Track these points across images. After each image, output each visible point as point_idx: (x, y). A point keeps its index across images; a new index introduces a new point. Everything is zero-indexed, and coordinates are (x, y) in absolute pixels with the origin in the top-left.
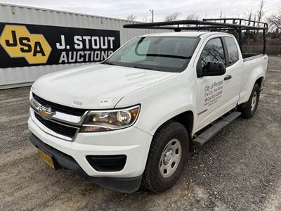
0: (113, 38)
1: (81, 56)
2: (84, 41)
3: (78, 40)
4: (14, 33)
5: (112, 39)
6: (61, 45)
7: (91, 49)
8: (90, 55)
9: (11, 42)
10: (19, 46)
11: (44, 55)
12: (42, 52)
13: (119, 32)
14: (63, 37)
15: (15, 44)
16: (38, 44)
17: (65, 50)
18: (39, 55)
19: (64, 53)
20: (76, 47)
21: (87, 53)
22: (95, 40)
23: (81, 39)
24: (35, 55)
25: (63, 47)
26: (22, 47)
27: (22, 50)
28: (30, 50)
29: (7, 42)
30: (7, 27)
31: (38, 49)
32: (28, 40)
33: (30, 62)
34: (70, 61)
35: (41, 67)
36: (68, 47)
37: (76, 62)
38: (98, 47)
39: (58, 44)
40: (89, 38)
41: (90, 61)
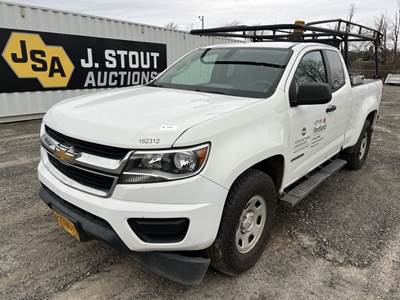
0: (158, 54)
1: (114, 78)
2: (118, 57)
3: (110, 55)
4: (23, 43)
5: (155, 55)
6: (87, 62)
7: (127, 68)
8: (126, 77)
9: (20, 56)
10: (30, 62)
11: (63, 75)
12: (61, 71)
13: (165, 45)
14: (89, 51)
15: (24, 60)
16: (55, 60)
17: (93, 69)
18: (57, 75)
19: (91, 74)
20: (108, 65)
21: (123, 74)
22: (134, 57)
23: (114, 54)
24: (51, 75)
25: (90, 65)
26: (34, 63)
27: (35, 68)
28: (44, 69)
29: (14, 56)
30: (14, 34)
31: (56, 67)
32: (43, 54)
33: (45, 85)
34: (99, 84)
35: (59, 92)
36: (97, 65)
37: (107, 86)
38: (137, 66)
39: (83, 61)
40: (126, 53)
41: (125, 85)
